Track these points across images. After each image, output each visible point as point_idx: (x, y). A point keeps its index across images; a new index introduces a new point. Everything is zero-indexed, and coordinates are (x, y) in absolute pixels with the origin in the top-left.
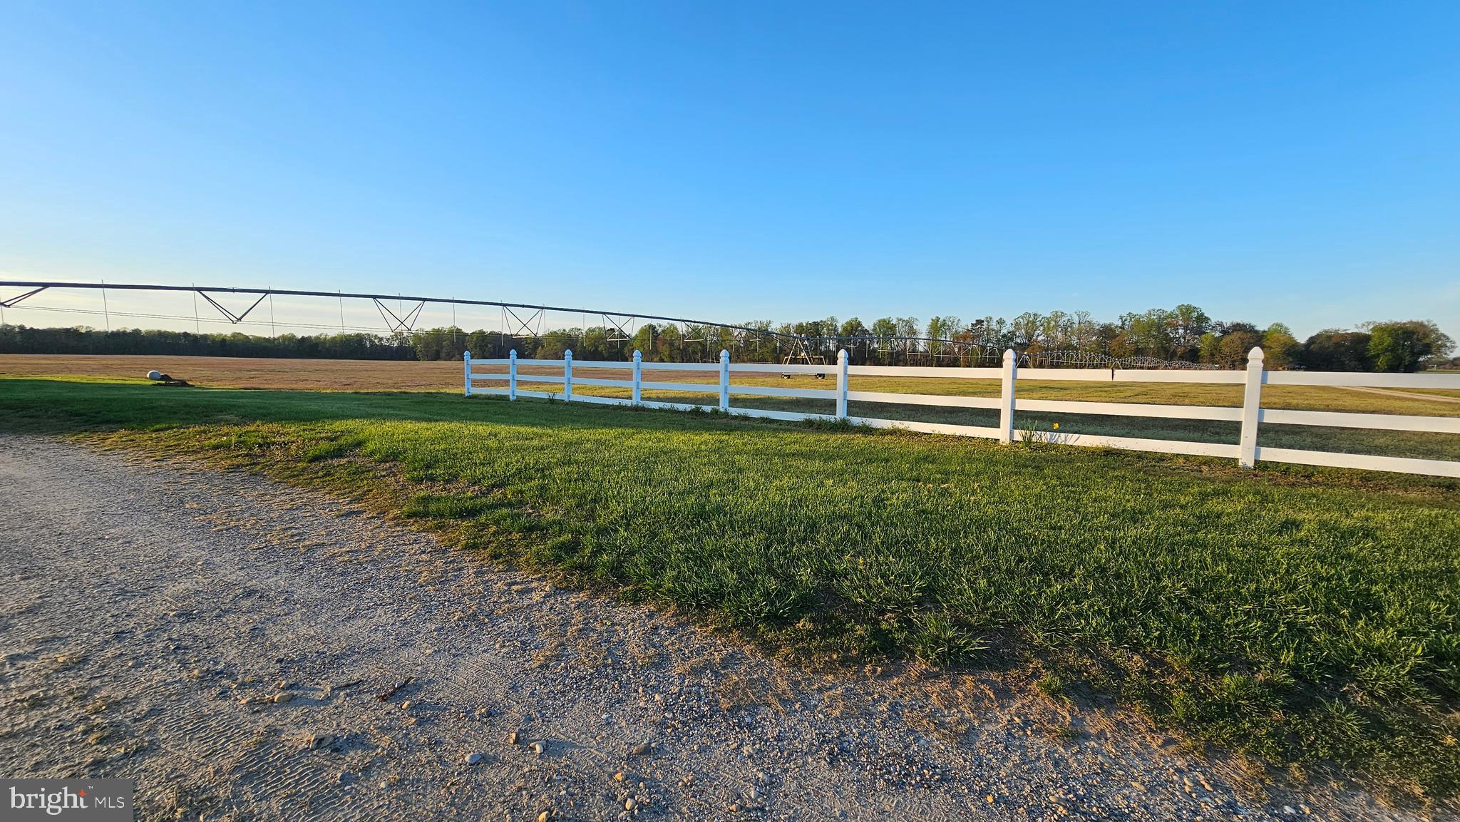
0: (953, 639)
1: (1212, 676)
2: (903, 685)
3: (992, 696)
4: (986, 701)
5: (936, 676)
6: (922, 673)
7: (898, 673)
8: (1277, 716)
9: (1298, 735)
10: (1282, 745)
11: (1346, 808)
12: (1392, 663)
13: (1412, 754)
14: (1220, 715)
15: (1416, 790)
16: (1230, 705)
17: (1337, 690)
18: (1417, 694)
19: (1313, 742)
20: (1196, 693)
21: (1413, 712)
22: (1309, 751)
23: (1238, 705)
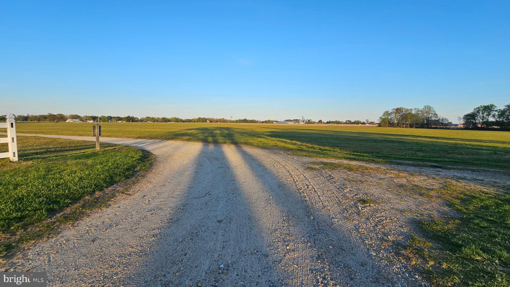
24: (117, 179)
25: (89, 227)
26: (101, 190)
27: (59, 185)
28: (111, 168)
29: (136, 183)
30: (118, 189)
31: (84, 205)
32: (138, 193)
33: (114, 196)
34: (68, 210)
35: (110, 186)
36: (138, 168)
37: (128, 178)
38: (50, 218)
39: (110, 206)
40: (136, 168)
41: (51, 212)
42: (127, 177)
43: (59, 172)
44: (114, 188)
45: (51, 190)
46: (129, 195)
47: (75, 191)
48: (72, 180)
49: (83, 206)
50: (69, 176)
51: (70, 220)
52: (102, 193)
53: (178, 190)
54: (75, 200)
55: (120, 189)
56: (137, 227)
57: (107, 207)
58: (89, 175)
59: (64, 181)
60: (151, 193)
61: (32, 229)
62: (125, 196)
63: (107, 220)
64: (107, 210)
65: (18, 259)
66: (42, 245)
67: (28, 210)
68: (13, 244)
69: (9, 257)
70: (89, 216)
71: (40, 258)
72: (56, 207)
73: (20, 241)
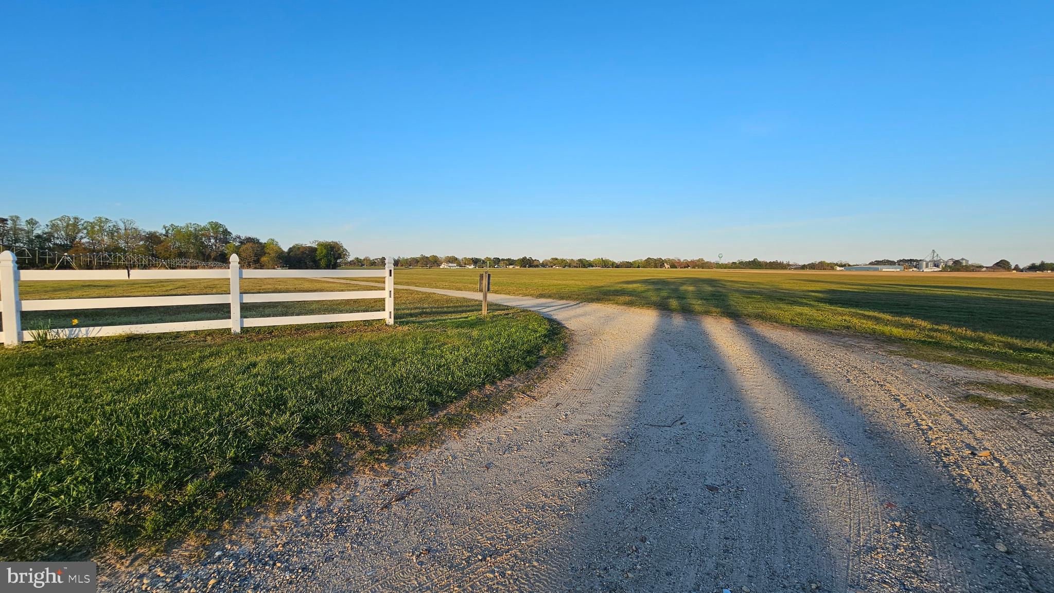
1: (180, 489)
8: (221, 495)
9: (232, 501)
10: (220, 513)
11: (252, 531)
12: (286, 432)
13: (289, 479)
14: (181, 515)
15: (288, 498)
16: (190, 503)
17: (257, 461)
18: (295, 444)
19: (240, 501)
20: (165, 508)
21: (293, 455)
22: (237, 507)
23: (196, 501)
24: (515, 367)
25: (480, 442)
26: (493, 383)
27: (440, 366)
28: (505, 348)
29: (543, 378)
30: (516, 385)
31: (472, 403)
32: (546, 398)
33: (511, 396)
34: (452, 409)
35: (504, 379)
36: (545, 351)
37: (530, 367)
38: (432, 415)
39: (507, 412)
40: (541, 352)
41: (434, 407)
42: (529, 366)
43: (439, 346)
44: (510, 383)
45: (430, 373)
46: (534, 397)
47: (459, 379)
48: (456, 360)
49: (471, 406)
50: (451, 353)
51: (455, 425)
52: (495, 388)
53: (617, 404)
54: (462, 394)
55: (519, 386)
56: (550, 460)
57: (502, 415)
58: (476, 355)
59: (446, 360)
60: (568, 400)
61: (413, 428)
62: (527, 399)
63: (505, 436)
64: (502, 419)
65: (401, 468)
66: (425, 455)
67: (409, 399)
68: (395, 446)
69: (391, 462)
70: (479, 423)
71: (424, 475)
72: (438, 400)
73: (401, 442)
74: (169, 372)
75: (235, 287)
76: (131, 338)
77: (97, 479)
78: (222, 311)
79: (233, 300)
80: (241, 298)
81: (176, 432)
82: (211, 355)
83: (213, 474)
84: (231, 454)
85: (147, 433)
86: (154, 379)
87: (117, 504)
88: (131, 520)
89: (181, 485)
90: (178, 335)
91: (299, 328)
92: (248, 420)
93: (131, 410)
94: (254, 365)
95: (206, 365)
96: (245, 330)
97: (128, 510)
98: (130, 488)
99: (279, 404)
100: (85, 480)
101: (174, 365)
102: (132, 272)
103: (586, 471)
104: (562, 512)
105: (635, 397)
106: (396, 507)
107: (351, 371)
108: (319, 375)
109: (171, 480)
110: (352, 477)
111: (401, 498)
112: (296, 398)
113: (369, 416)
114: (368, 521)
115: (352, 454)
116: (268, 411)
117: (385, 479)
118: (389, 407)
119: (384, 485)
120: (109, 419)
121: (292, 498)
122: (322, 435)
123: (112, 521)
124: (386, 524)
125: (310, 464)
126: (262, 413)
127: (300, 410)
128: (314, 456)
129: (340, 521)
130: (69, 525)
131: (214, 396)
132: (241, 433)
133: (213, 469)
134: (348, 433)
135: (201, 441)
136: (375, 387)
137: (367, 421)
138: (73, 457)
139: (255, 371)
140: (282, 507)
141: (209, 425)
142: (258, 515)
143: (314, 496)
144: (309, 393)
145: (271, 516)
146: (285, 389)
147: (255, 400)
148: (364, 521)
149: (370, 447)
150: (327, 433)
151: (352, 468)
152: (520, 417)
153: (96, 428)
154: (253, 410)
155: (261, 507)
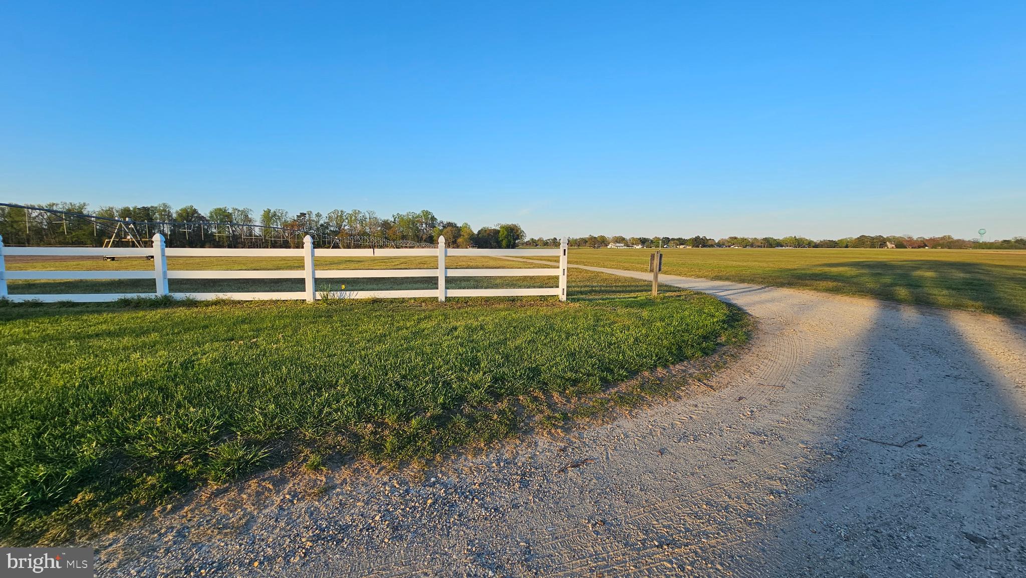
0: (243, 457)
1: (407, 422)
2: (192, 511)
3: (271, 487)
4: (266, 493)
5: (226, 490)
6: (212, 493)
7: (188, 503)
8: (434, 432)
9: (441, 438)
10: (434, 447)
11: (456, 467)
12: (480, 388)
13: (483, 429)
14: (409, 443)
15: (482, 445)
16: (414, 435)
17: (459, 409)
18: (487, 400)
19: (447, 440)
20: (398, 435)
21: (485, 408)
22: (445, 445)
23: (417, 434)
24: (689, 352)
25: (652, 425)
26: (665, 366)
27: (611, 344)
28: (678, 331)
29: (722, 367)
30: (691, 371)
31: (643, 384)
32: (727, 389)
33: (685, 382)
34: (623, 387)
35: (677, 363)
36: (723, 339)
37: (707, 354)
38: (604, 391)
39: (681, 399)
40: (719, 338)
41: (606, 384)
42: (705, 352)
43: (609, 324)
44: (684, 368)
45: (602, 350)
46: (711, 387)
47: (630, 358)
48: (626, 339)
49: (642, 387)
50: (622, 332)
51: (627, 404)
52: (667, 372)
54: (633, 374)
55: (694, 373)
56: (733, 458)
57: (676, 400)
58: (647, 336)
59: (617, 339)
60: (754, 396)
61: (586, 401)
62: (703, 388)
63: (679, 423)
64: (676, 405)
65: (575, 437)
66: (597, 429)
67: (582, 373)
68: (569, 415)
69: (567, 430)
70: (650, 405)
71: (597, 448)
72: (610, 377)
73: (575, 412)
74: (399, 329)
75: (442, 264)
76: (375, 301)
77: (358, 404)
78: (431, 282)
79: (440, 273)
80: (446, 273)
81: (404, 377)
82: (425, 318)
83: (429, 414)
84: (441, 400)
85: (387, 374)
86: (390, 334)
87: (369, 425)
88: (377, 440)
89: (408, 419)
90: (403, 301)
91: (487, 300)
92: (452, 374)
93: (377, 355)
94: (455, 329)
95: (423, 325)
96: (448, 299)
97: (376, 431)
98: (377, 414)
99: (474, 363)
100: (351, 404)
101: (401, 323)
102: (376, 250)
103: (780, 479)
104: (750, 519)
105: (846, 403)
106: (571, 473)
107: (530, 341)
108: (504, 342)
109: (401, 414)
110: (532, 437)
111: (576, 465)
112: (487, 360)
113: (546, 384)
114: (547, 480)
115: (532, 416)
116: (466, 369)
117: (561, 444)
118: (563, 377)
119: (561, 450)
120: (364, 361)
121: (485, 445)
122: (508, 395)
123: (367, 438)
124: (563, 486)
125: (499, 419)
126: (462, 370)
127: (491, 371)
128: (502, 413)
129: (524, 475)
130: (343, 435)
131: (429, 351)
132: (447, 384)
133: (429, 410)
134: (529, 396)
135: (421, 387)
136: (552, 358)
137: (544, 386)
138: (344, 386)
139: (456, 334)
140: (477, 452)
141: (426, 374)
142: (460, 454)
143: (502, 448)
144: (497, 357)
145: (470, 457)
146: (478, 351)
147: (457, 358)
148: (544, 480)
149: (548, 412)
150: (512, 394)
151: (532, 429)
152: (696, 406)
153: (356, 366)
154: (456, 366)
155: (463, 448)
